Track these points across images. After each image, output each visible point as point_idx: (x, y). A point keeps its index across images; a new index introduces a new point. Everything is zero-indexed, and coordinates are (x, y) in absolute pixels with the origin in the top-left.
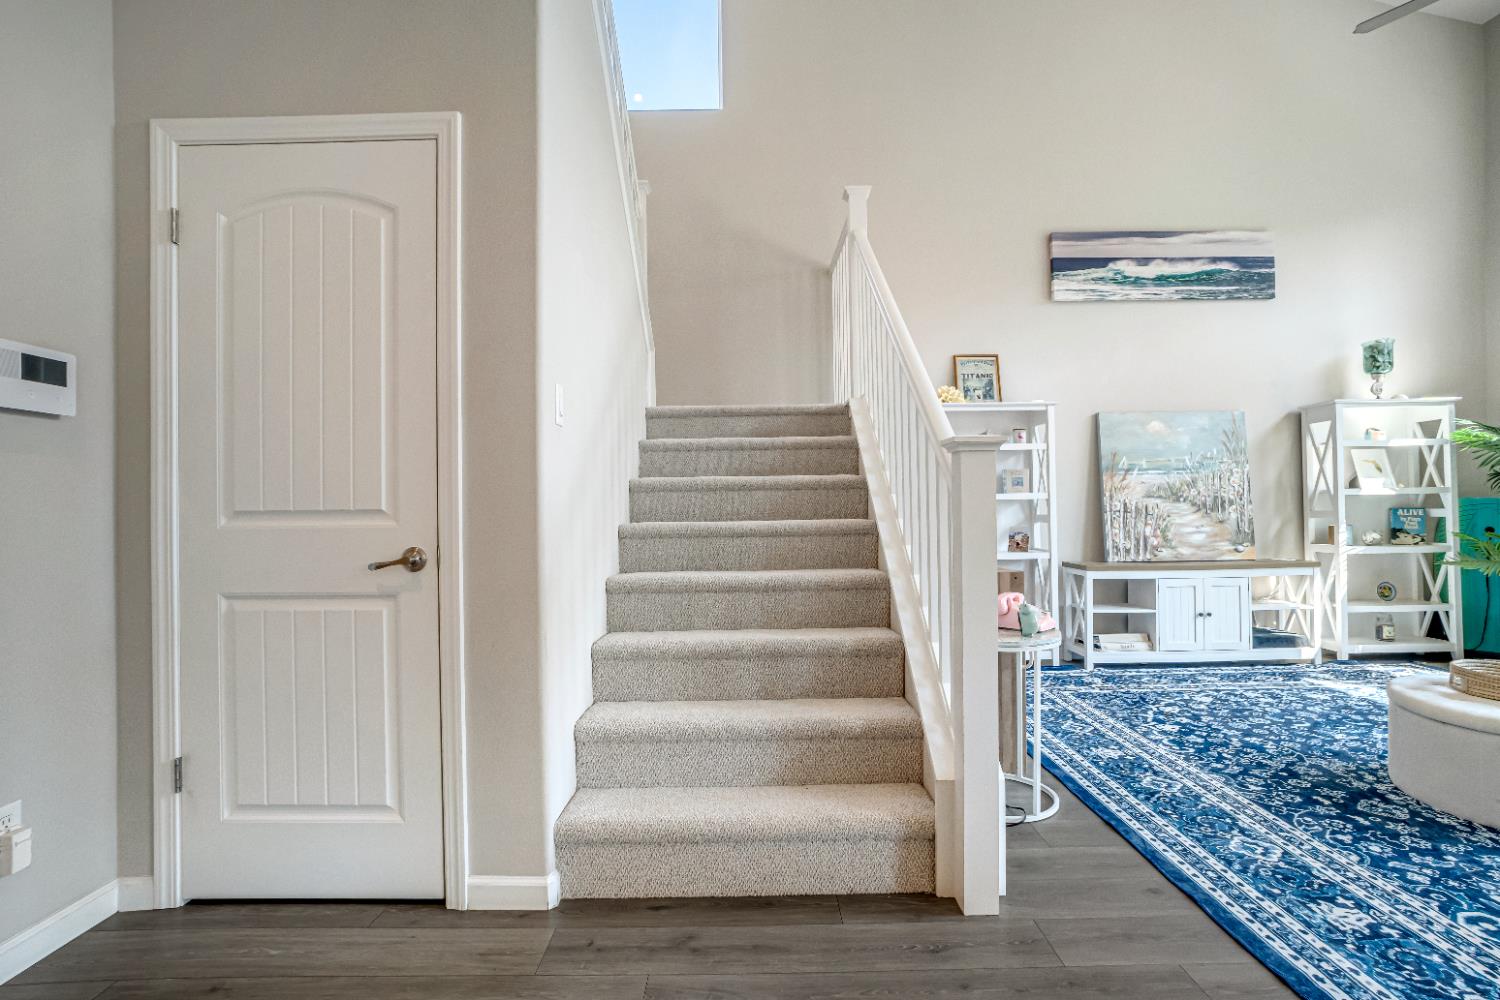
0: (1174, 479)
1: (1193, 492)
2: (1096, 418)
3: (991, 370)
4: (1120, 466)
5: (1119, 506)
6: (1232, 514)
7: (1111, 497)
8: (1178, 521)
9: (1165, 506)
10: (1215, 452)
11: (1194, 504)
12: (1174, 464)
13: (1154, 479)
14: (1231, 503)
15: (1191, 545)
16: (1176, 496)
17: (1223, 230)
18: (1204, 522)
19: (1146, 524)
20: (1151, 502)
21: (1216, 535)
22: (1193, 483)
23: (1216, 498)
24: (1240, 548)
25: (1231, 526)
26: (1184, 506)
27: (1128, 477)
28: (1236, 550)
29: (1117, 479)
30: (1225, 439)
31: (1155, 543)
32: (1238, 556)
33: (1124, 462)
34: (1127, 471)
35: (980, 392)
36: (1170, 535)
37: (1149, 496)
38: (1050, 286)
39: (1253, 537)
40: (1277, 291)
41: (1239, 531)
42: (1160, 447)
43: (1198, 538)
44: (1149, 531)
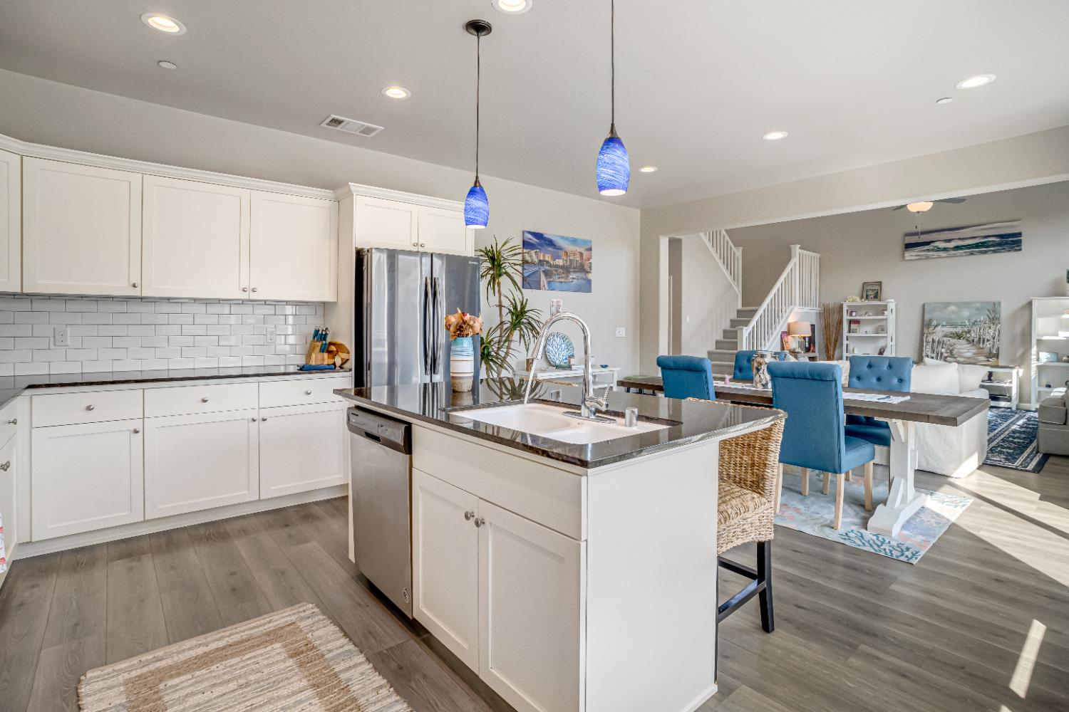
0: (959, 330)
1: (968, 335)
2: (924, 305)
3: (878, 288)
4: (933, 324)
5: (931, 340)
6: (988, 345)
7: (927, 337)
8: (959, 347)
9: (953, 341)
10: (982, 319)
11: (967, 340)
12: (959, 323)
13: (949, 330)
14: (988, 340)
15: (964, 357)
16: (959, 336)
17: (991, 223)
18: (972, 348)
19: (943, 348)
20: (945, 339)
21: (978, 354)
22: (969, 332)
23: (980, 338)
24: (990, 360)
25: (986, 351)
26: (962, 341)
27: (936, 329)
28: (988, 361)
29: (931, 330)
30: (988, 313)
31: (946, 355)
32: (989, 363)
33: (935, 323)
34: (936, 326)
35: (872, 296)
36: (954, 352)
37: (945, 336)
38: (904, 255)
39: (998, 356)
40: (1023, 247)
41: (991, 353)
42: (953, 317)
43: (969, 354)
44: (943, 350)
